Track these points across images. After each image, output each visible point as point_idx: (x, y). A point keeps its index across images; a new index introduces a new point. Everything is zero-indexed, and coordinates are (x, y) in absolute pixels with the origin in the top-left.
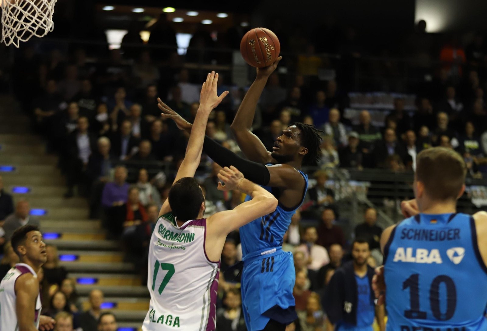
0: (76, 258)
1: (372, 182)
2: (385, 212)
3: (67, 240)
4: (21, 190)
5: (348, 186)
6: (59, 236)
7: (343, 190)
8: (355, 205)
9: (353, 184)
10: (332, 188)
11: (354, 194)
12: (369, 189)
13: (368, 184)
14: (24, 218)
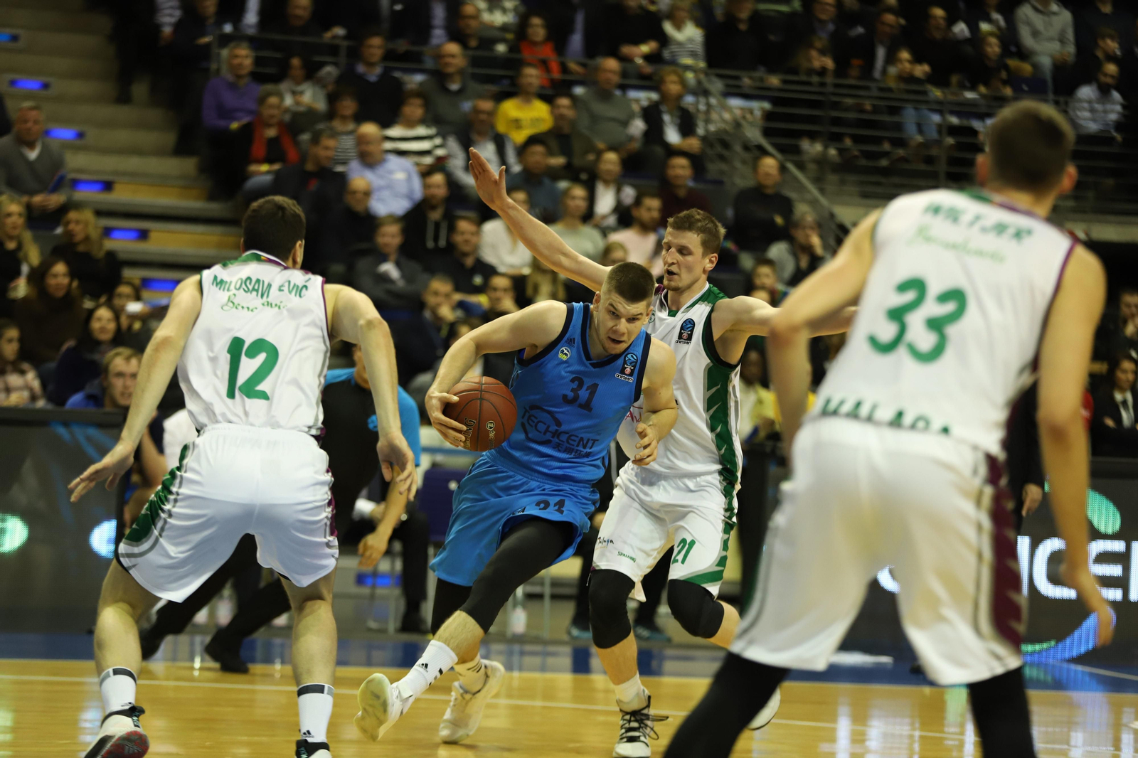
0: (143, 235)
1: (775, 101)
2: (801, 166)
3: (123, 195)
4: (31, 84)
5: (725, 108)
6: (108, 186)
7: (714, 116)
8: (738, 148)
9: (735, 103)
10: (691, 109)
11: (737, 125)
12: (768, 116)
13: (767, 105)
14: (31, 145)
